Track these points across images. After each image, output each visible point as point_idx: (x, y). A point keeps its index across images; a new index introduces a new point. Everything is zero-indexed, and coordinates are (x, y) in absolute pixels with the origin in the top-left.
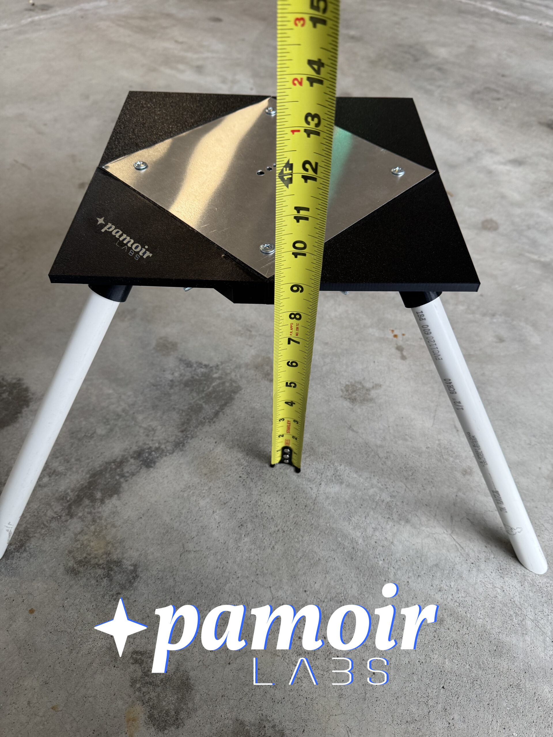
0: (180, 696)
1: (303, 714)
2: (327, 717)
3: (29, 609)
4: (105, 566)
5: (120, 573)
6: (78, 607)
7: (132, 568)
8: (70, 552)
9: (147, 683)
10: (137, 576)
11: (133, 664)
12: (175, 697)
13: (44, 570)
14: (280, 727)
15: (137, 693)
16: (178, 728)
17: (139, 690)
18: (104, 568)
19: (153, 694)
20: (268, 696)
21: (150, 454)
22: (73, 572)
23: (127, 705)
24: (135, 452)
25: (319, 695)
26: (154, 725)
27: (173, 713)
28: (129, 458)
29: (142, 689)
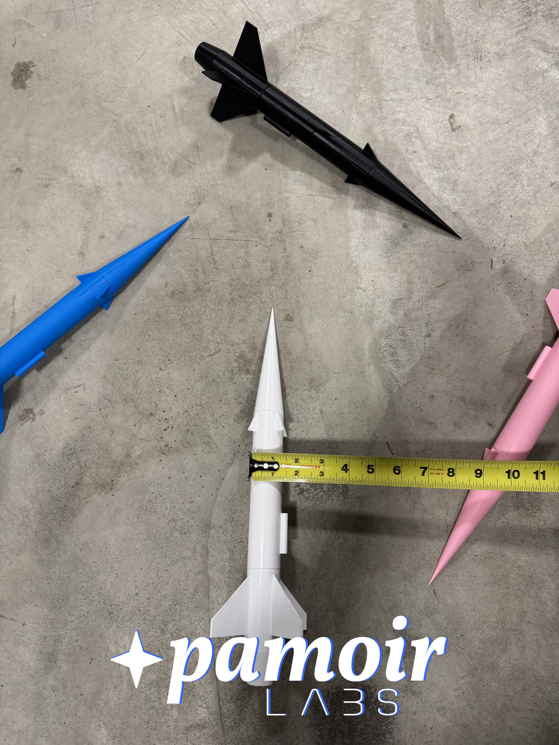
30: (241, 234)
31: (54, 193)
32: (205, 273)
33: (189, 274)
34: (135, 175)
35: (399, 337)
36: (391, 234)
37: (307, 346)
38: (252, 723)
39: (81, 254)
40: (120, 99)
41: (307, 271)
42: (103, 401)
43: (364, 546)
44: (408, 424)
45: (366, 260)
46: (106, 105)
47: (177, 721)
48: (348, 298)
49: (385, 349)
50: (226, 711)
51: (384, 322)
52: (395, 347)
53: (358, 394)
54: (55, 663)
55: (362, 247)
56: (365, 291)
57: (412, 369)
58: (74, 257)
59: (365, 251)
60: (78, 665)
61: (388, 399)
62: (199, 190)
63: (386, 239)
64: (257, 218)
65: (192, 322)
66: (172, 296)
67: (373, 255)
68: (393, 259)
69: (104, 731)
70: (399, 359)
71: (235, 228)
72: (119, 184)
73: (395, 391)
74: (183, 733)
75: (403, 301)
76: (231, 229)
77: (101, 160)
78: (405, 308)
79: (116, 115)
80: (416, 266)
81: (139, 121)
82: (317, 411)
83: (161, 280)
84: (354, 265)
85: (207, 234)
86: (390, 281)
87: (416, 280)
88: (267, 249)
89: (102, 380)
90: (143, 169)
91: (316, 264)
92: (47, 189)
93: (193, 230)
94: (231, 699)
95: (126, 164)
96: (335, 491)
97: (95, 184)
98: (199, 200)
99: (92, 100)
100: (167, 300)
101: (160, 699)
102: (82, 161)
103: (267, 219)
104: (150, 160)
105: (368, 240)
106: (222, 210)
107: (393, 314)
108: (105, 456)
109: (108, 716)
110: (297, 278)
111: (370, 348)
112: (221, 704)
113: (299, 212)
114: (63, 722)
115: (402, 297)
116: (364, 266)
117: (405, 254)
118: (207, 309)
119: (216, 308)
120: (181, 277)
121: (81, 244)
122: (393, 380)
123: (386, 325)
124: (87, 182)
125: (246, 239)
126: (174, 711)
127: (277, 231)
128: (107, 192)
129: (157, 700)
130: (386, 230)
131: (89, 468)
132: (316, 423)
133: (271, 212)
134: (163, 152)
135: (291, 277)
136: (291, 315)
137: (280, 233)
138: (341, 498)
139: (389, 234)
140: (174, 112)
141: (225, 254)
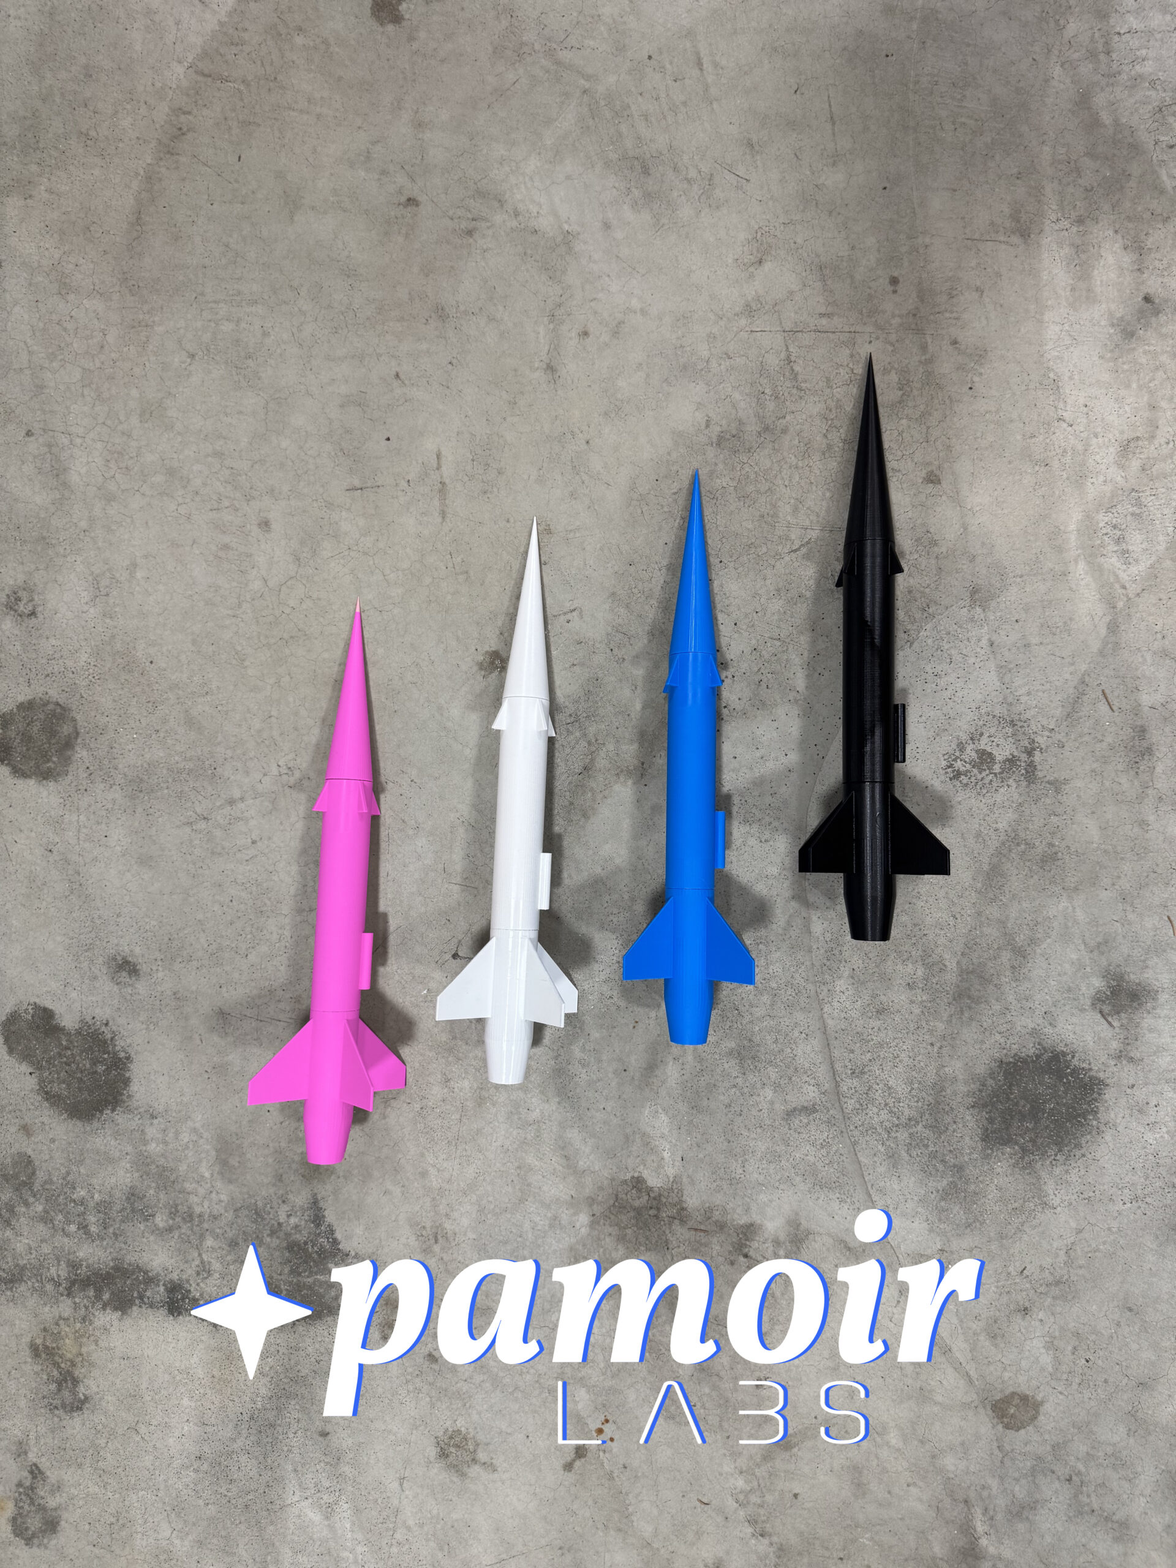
30: (841, 320)
31: (485, 247)
32: (776, 397)
33: (748, 400)
34: (635, 205)
35: (1130, 510)
36: (1120, 315)
37: (965, 529)
38: (886, 1105)
39: (550, 368)
40: (592, 43)
41: (965, 389)
42: (615, 636)
43: (1060, 854)
44: (1140, 660)
45: (1075, 366)
46: (565, 55)
47: (772, 1103)
48: (1041, 438)
49: (1104, 531)
50: (845, 1088)
51: (1105, 481)
52: (1124, 527)
53: (1056, 612)
54: (580, 1028)
55: (1068, 341)
56: (1071, 426)
57: (1152, 566)
58: (537, 374)
59: (1072, 349)
60: (616, 1030)
61: (1108, 619)
62: (759, 234)
63: (1113, 325)
64: (870, 288)
65: (758, 492)
66: (719, 444)
67: (1088, 356)
68: (1124, 363)
69: (663, 1117)
70: (1130, 548)
71: (830, 309)
72: (607, 226)
73: (1120, 604)
74: (783, 1119)
75: (1140, 443)
76: (823, 310)
77: (568, 177)
78: (1142, 456)
79: (588, 78)
80: (1165, 376)
81: (633, 89)
82: (984, 642)
83: (697, 414)
84: (1052, 375)
85: (778, 323)
86: (1116, 406)
87: (1164, 404)
88: (890, 348)
89: (610, 600)
90: (649, 194)
91: (981, 374)
92: (471, 240)
93: (752, 314)
94: (854, 1073)
95: (617, 185)
96: (1014, 772)
97: (560, 227)
98: (759, 255)
99: (537, 47)
100: (711, 452)
101: (744, 1074)
102: (531, 179)
103: (890, 288)
104: (662, 175)
105: (1078, 326)
106: (804, 274)
107: (1122, 467)
108: (627, 725)
109: (667, 1098)
110: (948, 402)
111: (1078, 530)
112: (838, 1079)
113: (950, 274)
114: (602, 1107)
115: (1139, 434)
116: (1071, 378)
117: (1145, 353)
118: (785, 466)
119: (800, 464)
120: (734, 406)
121: (547, 348)
122: (1117, 586)
123: (1108, 489)
124: (545, 223)
125: (852, 330)
126: (767, 1090)
127: (909, 313)
128: (585, 243)
129: (740, 1075)
130: (1113, 307)
131: (604, 744)
132: (982, 663)
133: (896, 274)
134: (685, 157)
135: (936, 401)
136: (938, 473)
137: (914, 315)
138: (1024, 783)
139: (1119, 315)
140: (701, 70)
141: (813, 360)
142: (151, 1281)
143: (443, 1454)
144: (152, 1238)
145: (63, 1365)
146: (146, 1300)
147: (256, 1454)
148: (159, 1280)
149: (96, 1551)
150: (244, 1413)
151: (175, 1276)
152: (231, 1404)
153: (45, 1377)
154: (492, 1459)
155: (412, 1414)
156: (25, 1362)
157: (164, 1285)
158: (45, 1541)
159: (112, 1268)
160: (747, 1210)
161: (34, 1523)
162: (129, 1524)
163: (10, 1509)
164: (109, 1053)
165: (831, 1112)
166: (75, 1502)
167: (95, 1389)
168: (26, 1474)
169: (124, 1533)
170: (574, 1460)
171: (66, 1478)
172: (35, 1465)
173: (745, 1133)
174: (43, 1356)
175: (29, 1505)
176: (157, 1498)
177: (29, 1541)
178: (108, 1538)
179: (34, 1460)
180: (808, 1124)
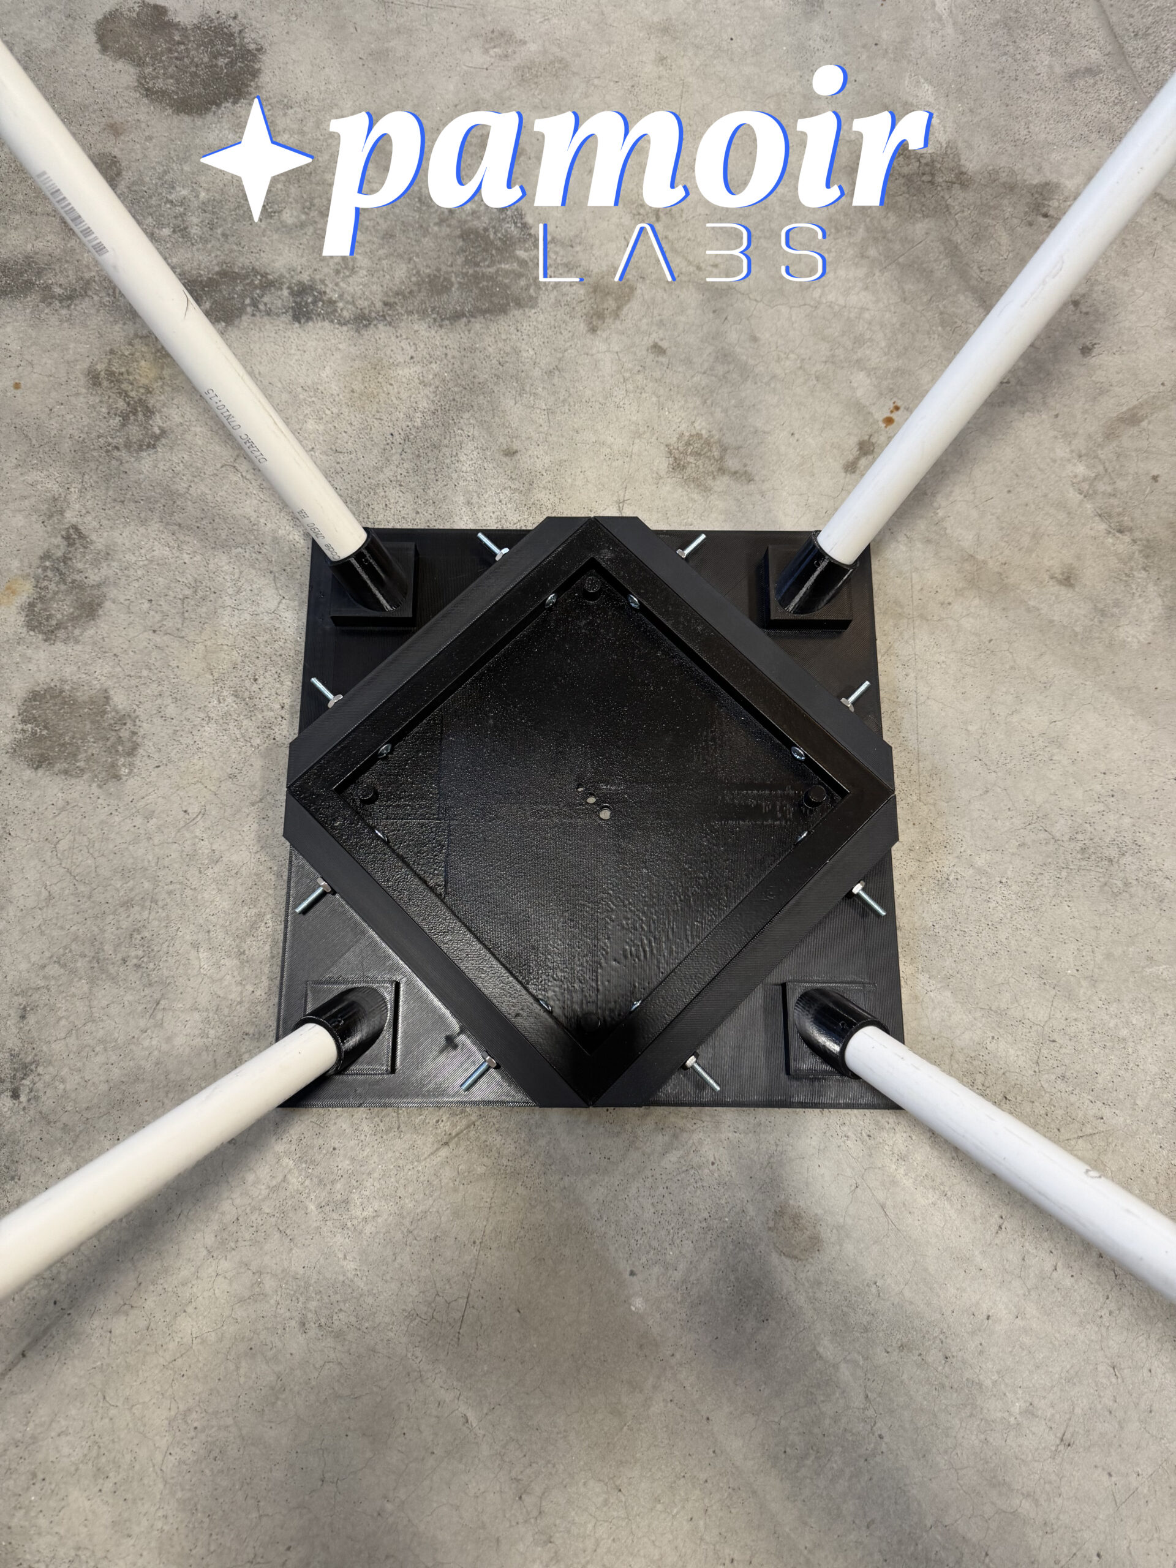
0: (76, 614)
1: (175, 751)
2: (196, 779)
3: (17, 381)
4: (132, 402)
5: (140, 425)
6: (65, 424)
7: (158, 431)
8: (112, 352)
9: (58, 570)
10: (154, 447)
11: (63, 537)
12: (72, 610)
13: (67, 349)
14: (139, 740)
15: (40, 570)
16: (46, 640)
17: (45, 569)
18: (128, 404)
19: (53, 586)
20: (159, 701)
21: (315, 302)
22: (94, 379)
23: (20, 573)
24: (300, 283)
25: (211, 753)
26: (27, 616)
27: (54, 622)
28: (285, 286)
29: (49, 571)
142: (269, 284)
143: (678, 466)
144: (276, 237)
145: (133, 394)
146: (262, 307)
147: (412, 485)
148: (282, 284)
149: (158, 639)
150: (396, 434)
151: (305, 278)
152: (376, 423)
153: (104, 410)
154: (745, 465)
155: (634, 419)
156: (78, 394)
157: (289, 288)
158: (77, 632)
159: (217, 273)
160: (1040, 170)
161: (63, 608)
162: (212, 597)
163: (26, 591)
164: (235, 45)
165: (1119, 72)
166: (131, 572)
167: (177, 419)
168: (58, 540)
169: (204, 610)
170: (858, 459)
171: (119, 541)
172: (75, 528)
173: (1025, 96)
174: (105, 383)
175: (58, 583)
176: (260, 557)
177: (50, 635)
178: (178, 620)
179: (74, 521)
180: (1095, 84)
